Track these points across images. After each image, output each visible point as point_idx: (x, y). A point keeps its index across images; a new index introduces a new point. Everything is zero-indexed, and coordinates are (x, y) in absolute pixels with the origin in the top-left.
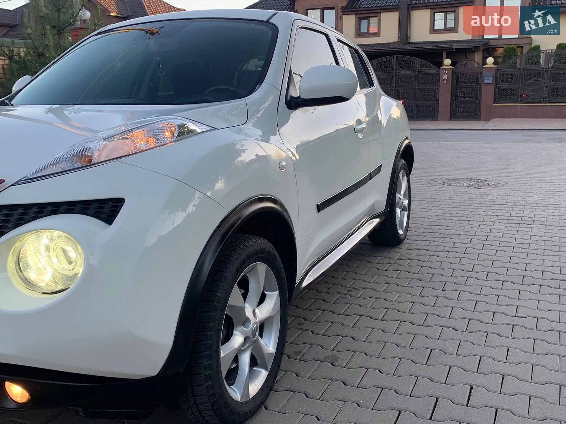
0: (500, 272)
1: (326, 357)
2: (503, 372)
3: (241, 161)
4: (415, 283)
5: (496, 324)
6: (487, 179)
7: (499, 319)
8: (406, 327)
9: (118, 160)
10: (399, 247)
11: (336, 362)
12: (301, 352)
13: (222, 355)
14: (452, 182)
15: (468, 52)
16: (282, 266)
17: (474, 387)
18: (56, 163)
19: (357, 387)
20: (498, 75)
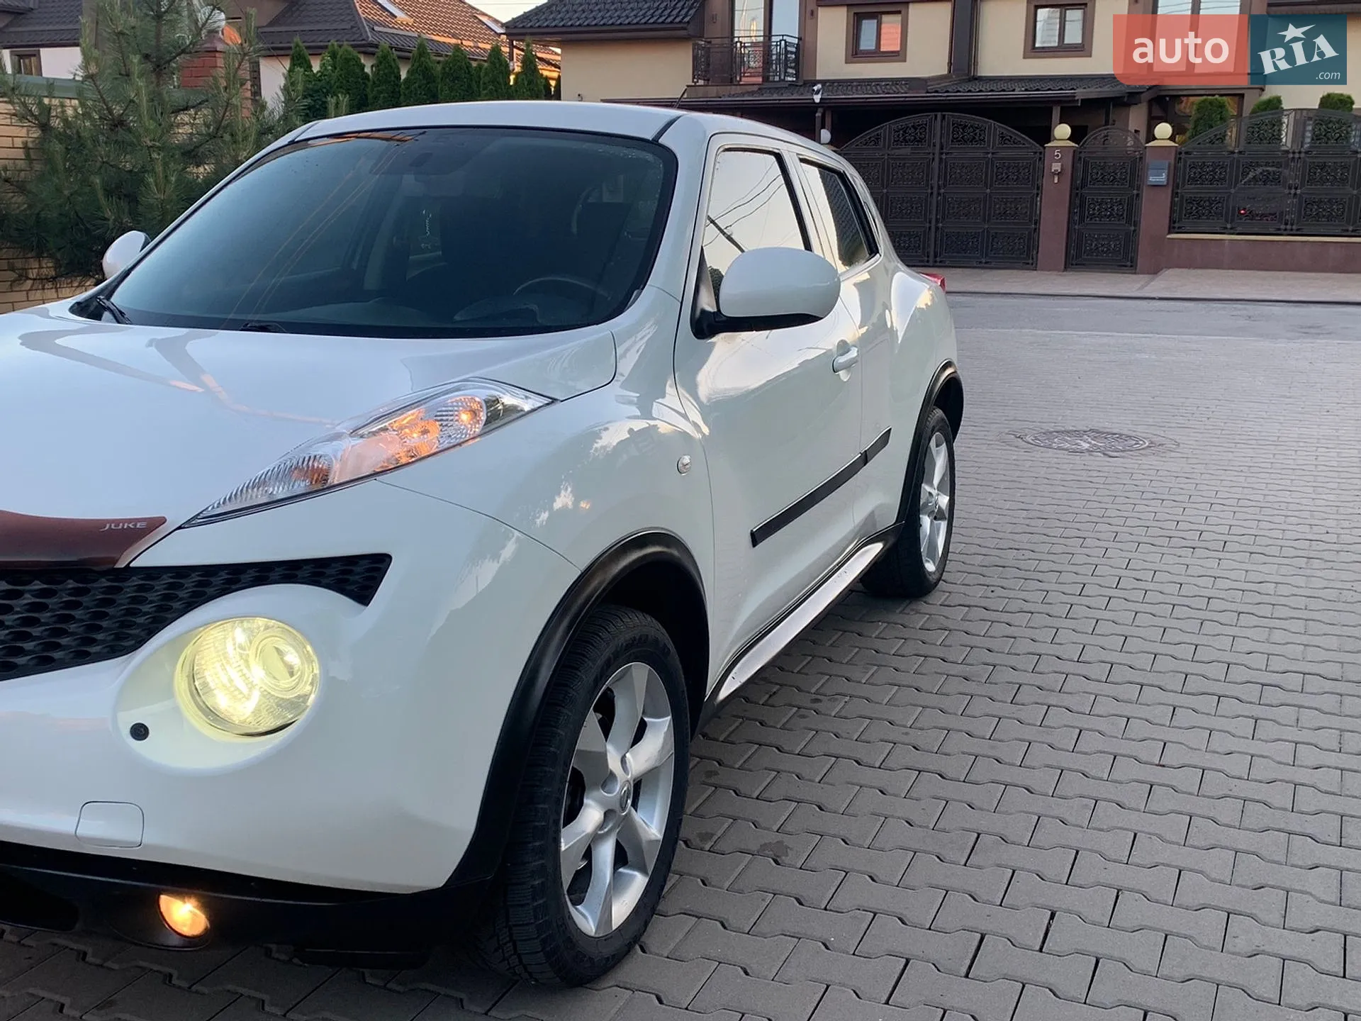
0: (1137, 664)
1: (764, 846)
2: (1119, 884)
3: (602, 447)
4: (955, 685)
5: (1116, 782)
6: (1134, 434)
7: (1125, 769)
8: (930, 784)
9: (377, 478)
10: (924, 600)
11: (783, 858)
12: (712, 835)
13: (563, 848)
14: (1056, 440)
15: (1114, 106)
16: (680, 666)
17: (1057, 913)
18: (260, 483)
19: (825, 909)
20: (1181, 165)
